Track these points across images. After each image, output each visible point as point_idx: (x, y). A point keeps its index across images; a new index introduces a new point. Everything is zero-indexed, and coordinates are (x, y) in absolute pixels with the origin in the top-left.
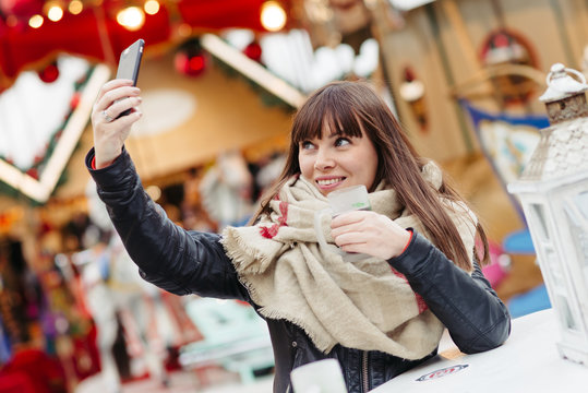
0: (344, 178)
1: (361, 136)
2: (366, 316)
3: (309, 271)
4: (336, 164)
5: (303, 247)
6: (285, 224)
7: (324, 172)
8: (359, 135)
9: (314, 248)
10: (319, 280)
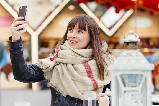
0: (78, 42)
1: (86, 31)
2: (77, 88)
3: (63, 72)
4: (77, 37)
5: (62, 64)
6: (57, 57)
7: (73, 39)
8: (86, 30)
9: (65, 65)
10: (65, 75)
